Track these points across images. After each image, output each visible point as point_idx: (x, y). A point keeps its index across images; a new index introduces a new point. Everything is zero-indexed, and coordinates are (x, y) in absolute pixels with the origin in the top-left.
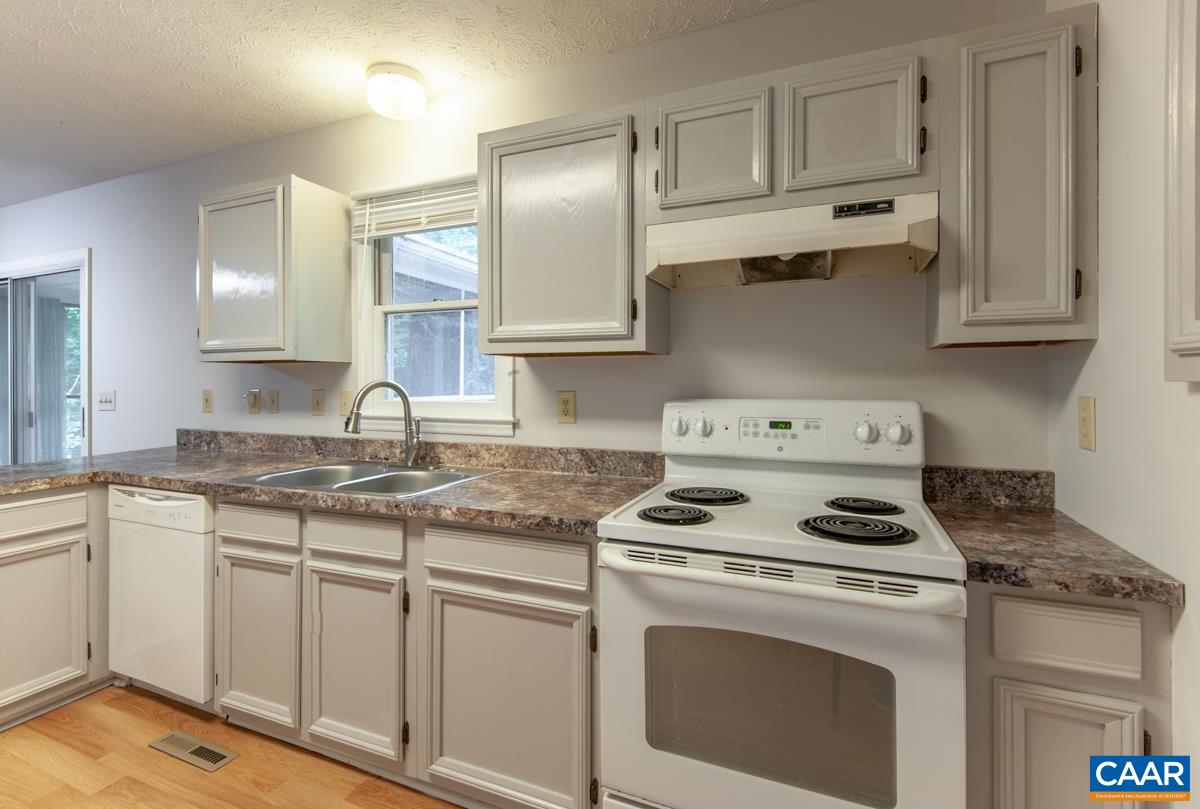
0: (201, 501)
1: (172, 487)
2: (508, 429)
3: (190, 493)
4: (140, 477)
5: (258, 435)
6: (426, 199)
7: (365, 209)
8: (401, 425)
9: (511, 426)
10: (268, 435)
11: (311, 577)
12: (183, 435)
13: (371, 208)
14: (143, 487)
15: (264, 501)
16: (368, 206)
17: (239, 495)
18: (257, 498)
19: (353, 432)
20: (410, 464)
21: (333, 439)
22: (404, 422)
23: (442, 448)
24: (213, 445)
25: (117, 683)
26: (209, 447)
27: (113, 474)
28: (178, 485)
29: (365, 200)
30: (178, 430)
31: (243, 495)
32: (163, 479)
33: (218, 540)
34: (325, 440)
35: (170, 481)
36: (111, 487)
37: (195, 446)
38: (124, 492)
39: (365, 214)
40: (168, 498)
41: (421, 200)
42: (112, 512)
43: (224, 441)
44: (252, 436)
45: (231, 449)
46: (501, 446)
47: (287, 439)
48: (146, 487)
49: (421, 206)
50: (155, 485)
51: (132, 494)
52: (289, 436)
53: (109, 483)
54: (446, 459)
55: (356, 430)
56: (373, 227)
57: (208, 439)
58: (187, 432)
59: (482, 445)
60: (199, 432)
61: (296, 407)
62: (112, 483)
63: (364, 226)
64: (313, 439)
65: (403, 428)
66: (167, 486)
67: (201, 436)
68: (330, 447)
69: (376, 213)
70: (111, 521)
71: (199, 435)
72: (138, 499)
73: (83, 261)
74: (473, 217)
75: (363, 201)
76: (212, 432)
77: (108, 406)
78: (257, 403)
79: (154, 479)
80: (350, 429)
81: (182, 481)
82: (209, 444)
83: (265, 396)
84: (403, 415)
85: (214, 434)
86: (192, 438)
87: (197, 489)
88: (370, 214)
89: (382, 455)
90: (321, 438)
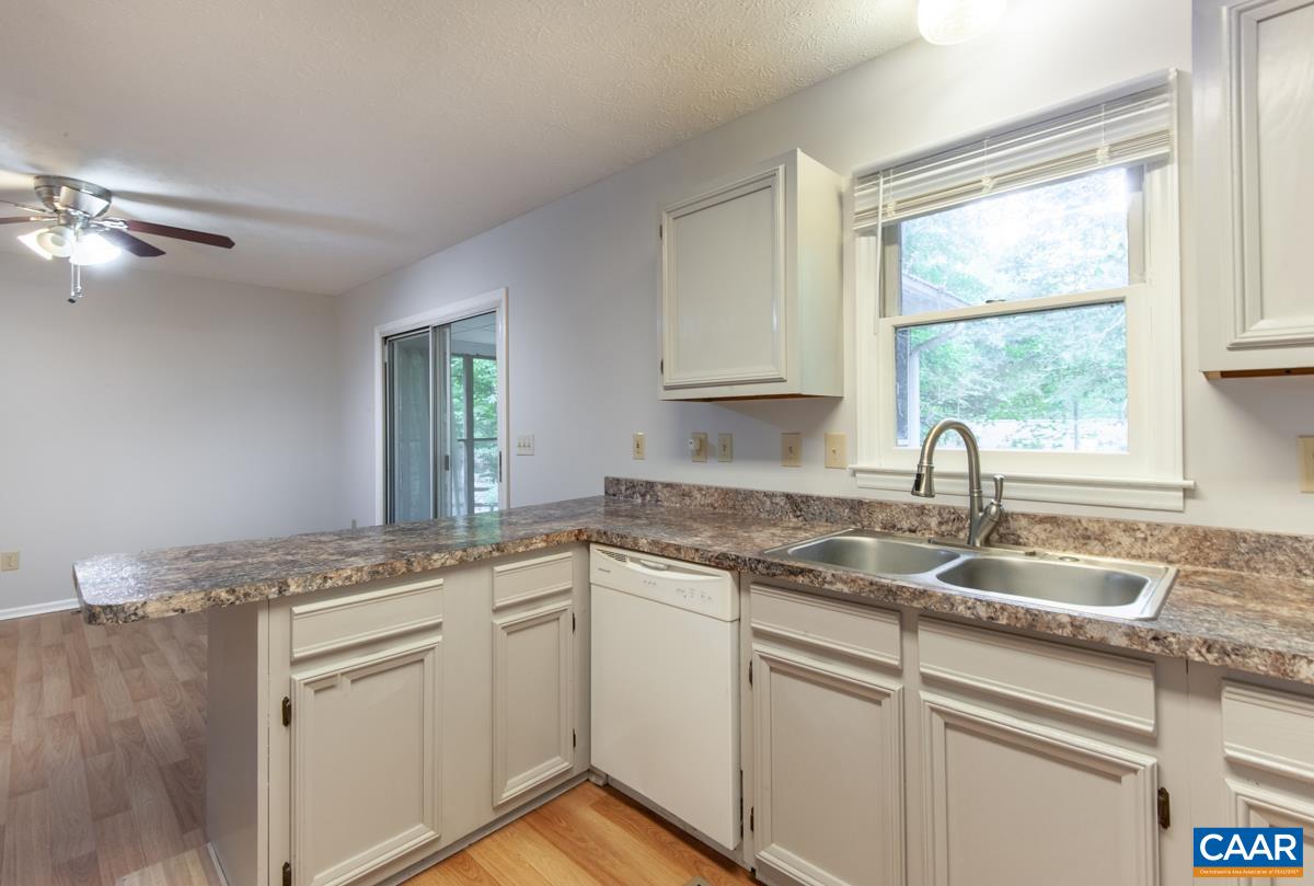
0: (725, 579)
1: (682, 556)
2: (1176, 500)
3: (709, 566)
4: (635, 539)
5: (708, 488)
6: (990, 152)
7: (878, 185)
8: (963, 486)
9: (1181, 494)
10: (722, 489)
11: (931, 718)
12: (613, 485)
13: (885, 182)
14: (639, 551)
15: (841, 593)
16: (882, 180)
17: (792, 578)
18: (826, 586)
19: (926, 496)
20: (978, 545)
21: (819, 498)
22: (968, 481)
23: (1024, 522)
24: (648, 497)
25: (593, 779)
26: (644, 500)
27: (598, 532)
28: (692, 554)
29: (878, 173)
30: (606, 479)
31: (800, 579)
32: (669, 545)
33: (746, 633)
34: (807, 499)
35: (678, 548)
36: (593, 547)
37: (626, 497)
38: (611, 555)
39: (878, 191)
40: (669, 568)
41: (982, 154)
42: (595, 576)
43: (663, 494)
44: (700, 489)
45: (670, 502)
46: (1159, 526)
47: (749, 495)
48: (643, 552)
49: (983, 163)
50: (656, 550)
51: (621, 558)
52: (752, 492)
53: (592, 542)
54: (1032, 539)
55: (930, 494)
56: (891, 208)
57: (643, 491)
58: (618, 481)
59: (1115, 523)
60: (632, 481)
61: (759, 455)
62: (597, 542)
63: (877, 208)
64: (788, 497)
65: (966, 490)
66: (675, 553)
67: (634, 486)
68: (816, 508)
69: (894, 188)
70: (592, 586)
71: (632, 485)
72: (630, 565)
73: (500, 301)
74: (1095, 161)
75: (870, 176)
76: (647, 483)
77: (527, 451)
78: (703, 450)
79: (655, 543)
80: (922, 491)
81: (697, 550)
82: (643, 496)
83: (713, 441)
84: (967, 470)
85: (651, 485)
86: (623, 488)
87: (720, 562)
88: (884, 192)
89: (906, 525)
90: (801, 496)
